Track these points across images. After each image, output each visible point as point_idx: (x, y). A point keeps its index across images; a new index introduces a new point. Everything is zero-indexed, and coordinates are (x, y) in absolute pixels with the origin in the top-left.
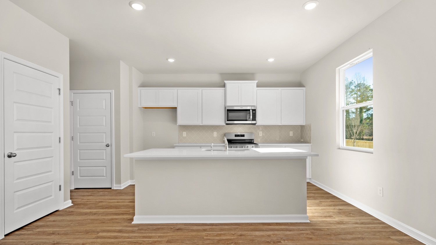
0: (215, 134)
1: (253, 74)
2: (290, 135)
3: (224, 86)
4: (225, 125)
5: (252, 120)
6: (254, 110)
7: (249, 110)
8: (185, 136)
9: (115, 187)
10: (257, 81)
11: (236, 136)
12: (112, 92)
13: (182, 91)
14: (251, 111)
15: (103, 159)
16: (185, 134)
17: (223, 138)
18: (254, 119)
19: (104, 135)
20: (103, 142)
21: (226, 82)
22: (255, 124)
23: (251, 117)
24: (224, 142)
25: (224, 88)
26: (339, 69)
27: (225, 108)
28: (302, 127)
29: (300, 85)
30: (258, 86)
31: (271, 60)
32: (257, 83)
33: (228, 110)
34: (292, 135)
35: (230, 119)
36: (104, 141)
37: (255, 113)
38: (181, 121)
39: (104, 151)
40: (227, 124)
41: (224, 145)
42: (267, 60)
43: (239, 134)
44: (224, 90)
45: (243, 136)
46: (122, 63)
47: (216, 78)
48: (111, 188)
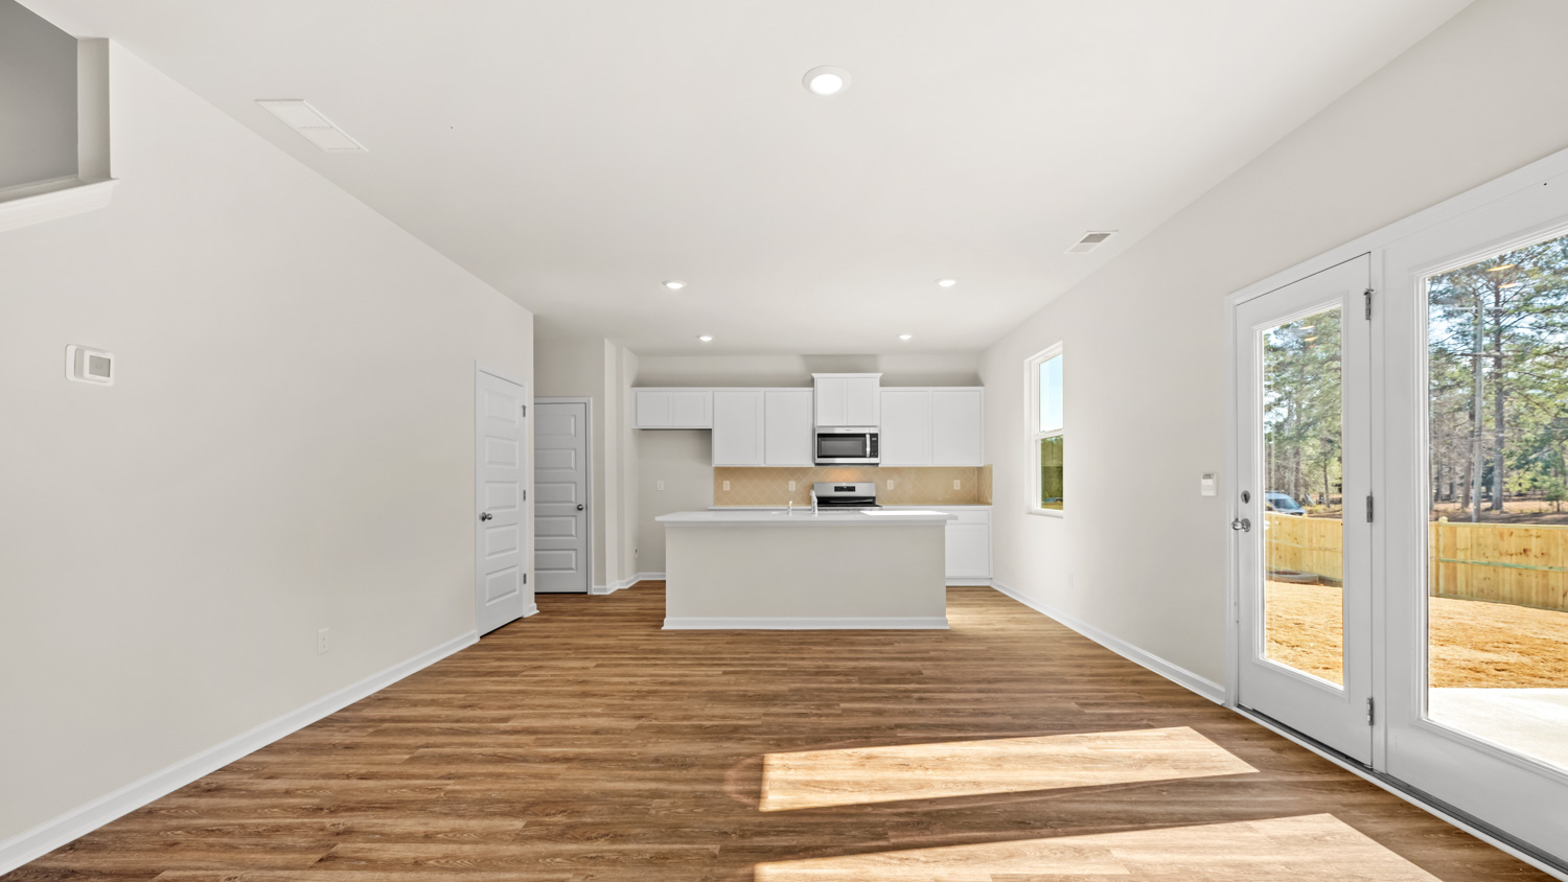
0: (792, 485)
1: (873, 357)
2: (955, 488)
3: (811, 383)
4: (813, 466)
5: (871, 456)
6: (874, 436)
7: (864, 435)
8: (728, 489)
9: (594, 590)
10: (880, 375)
11: (837, 489)
12: (589, 401)
13: (723, 394)
14: (868, 436)
15: (571, 535)
16: (727, 485)
17: (809, 492)
18: (874, 453)
19: (573, 486)
20: (571, 502)
21: (815, 375)
22: (877, 464)
23: (868, 449)
24: (809, 502)
25: (811, 389)
26: (1030, 362)
27: (814, 430)
28: (980, 470)
29: (975, 381)
30: (883, 384)
31: (905, 337)
32: (881, 379)
33: (820, 435)
34: (959, 488)
35: (823, 454)
36: (573, 500)
37: (877, 441)
38: (721, 458)
39: (573, 519)
40: (817, 464)
41: (809, 507)
42: (898, 336)
43: (844, 485)
44: (811, 394)
45: (852, 489)
46: (607, 342)
47: (795, 367)
48: (586, 593)
